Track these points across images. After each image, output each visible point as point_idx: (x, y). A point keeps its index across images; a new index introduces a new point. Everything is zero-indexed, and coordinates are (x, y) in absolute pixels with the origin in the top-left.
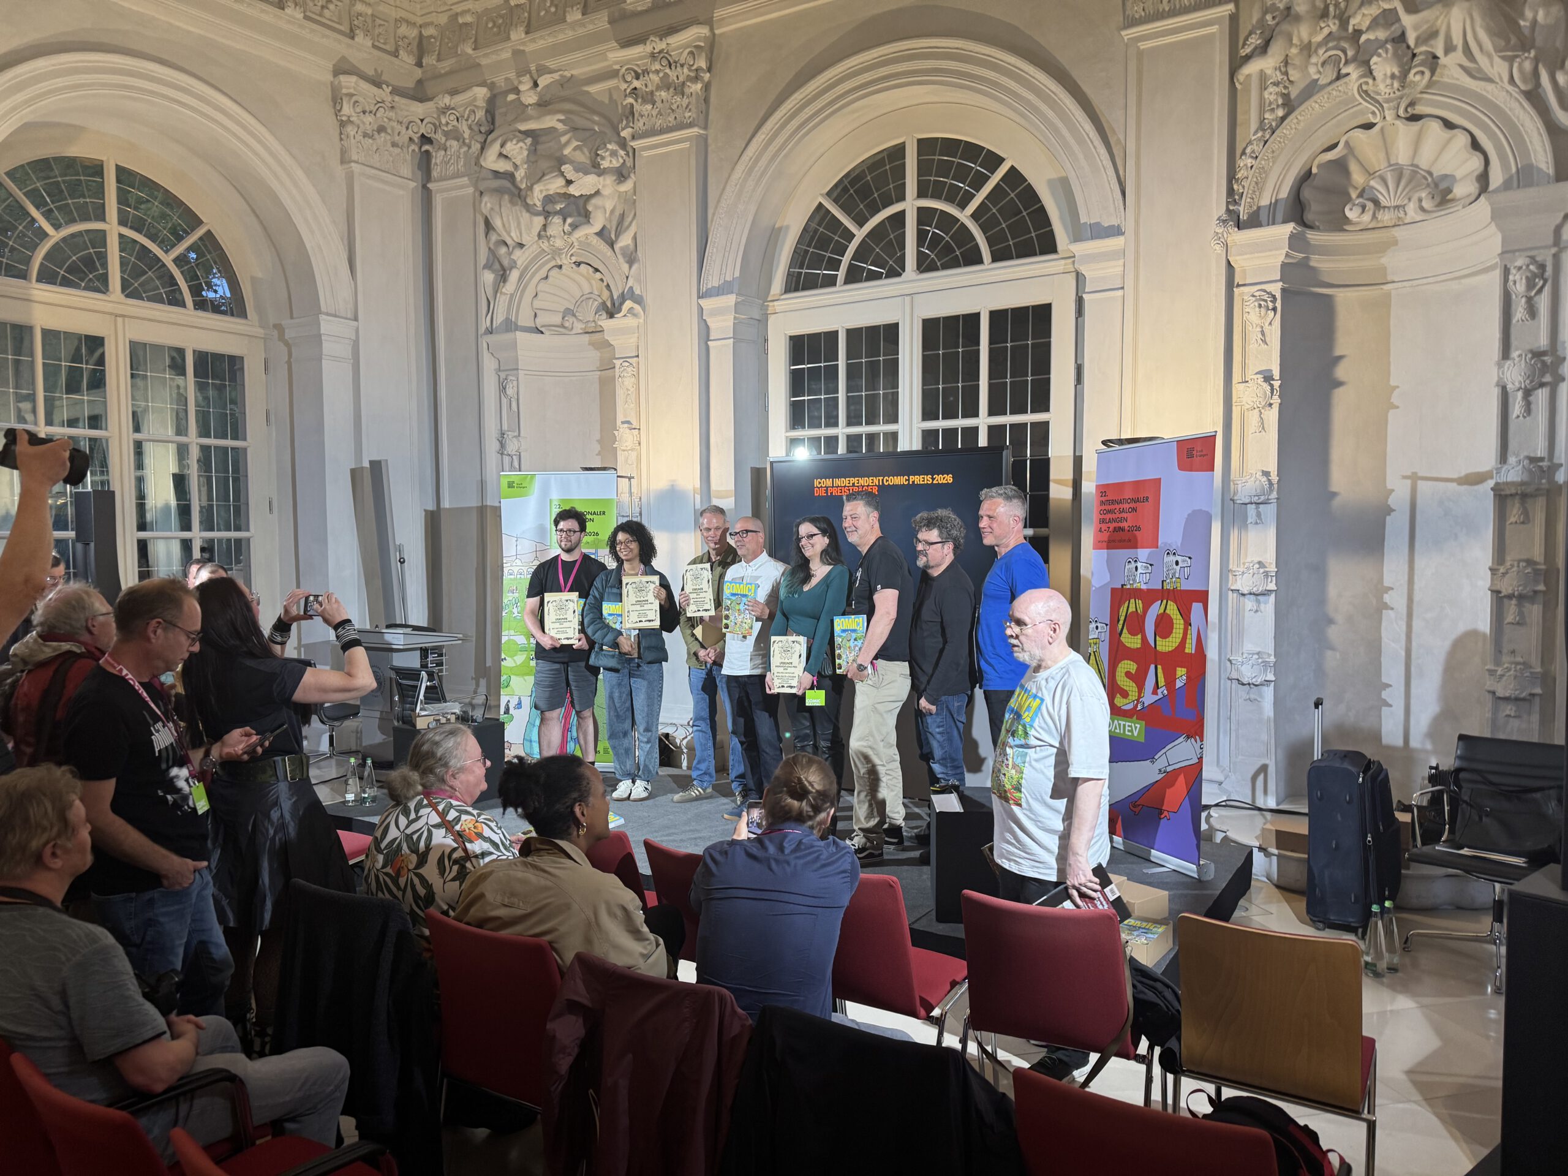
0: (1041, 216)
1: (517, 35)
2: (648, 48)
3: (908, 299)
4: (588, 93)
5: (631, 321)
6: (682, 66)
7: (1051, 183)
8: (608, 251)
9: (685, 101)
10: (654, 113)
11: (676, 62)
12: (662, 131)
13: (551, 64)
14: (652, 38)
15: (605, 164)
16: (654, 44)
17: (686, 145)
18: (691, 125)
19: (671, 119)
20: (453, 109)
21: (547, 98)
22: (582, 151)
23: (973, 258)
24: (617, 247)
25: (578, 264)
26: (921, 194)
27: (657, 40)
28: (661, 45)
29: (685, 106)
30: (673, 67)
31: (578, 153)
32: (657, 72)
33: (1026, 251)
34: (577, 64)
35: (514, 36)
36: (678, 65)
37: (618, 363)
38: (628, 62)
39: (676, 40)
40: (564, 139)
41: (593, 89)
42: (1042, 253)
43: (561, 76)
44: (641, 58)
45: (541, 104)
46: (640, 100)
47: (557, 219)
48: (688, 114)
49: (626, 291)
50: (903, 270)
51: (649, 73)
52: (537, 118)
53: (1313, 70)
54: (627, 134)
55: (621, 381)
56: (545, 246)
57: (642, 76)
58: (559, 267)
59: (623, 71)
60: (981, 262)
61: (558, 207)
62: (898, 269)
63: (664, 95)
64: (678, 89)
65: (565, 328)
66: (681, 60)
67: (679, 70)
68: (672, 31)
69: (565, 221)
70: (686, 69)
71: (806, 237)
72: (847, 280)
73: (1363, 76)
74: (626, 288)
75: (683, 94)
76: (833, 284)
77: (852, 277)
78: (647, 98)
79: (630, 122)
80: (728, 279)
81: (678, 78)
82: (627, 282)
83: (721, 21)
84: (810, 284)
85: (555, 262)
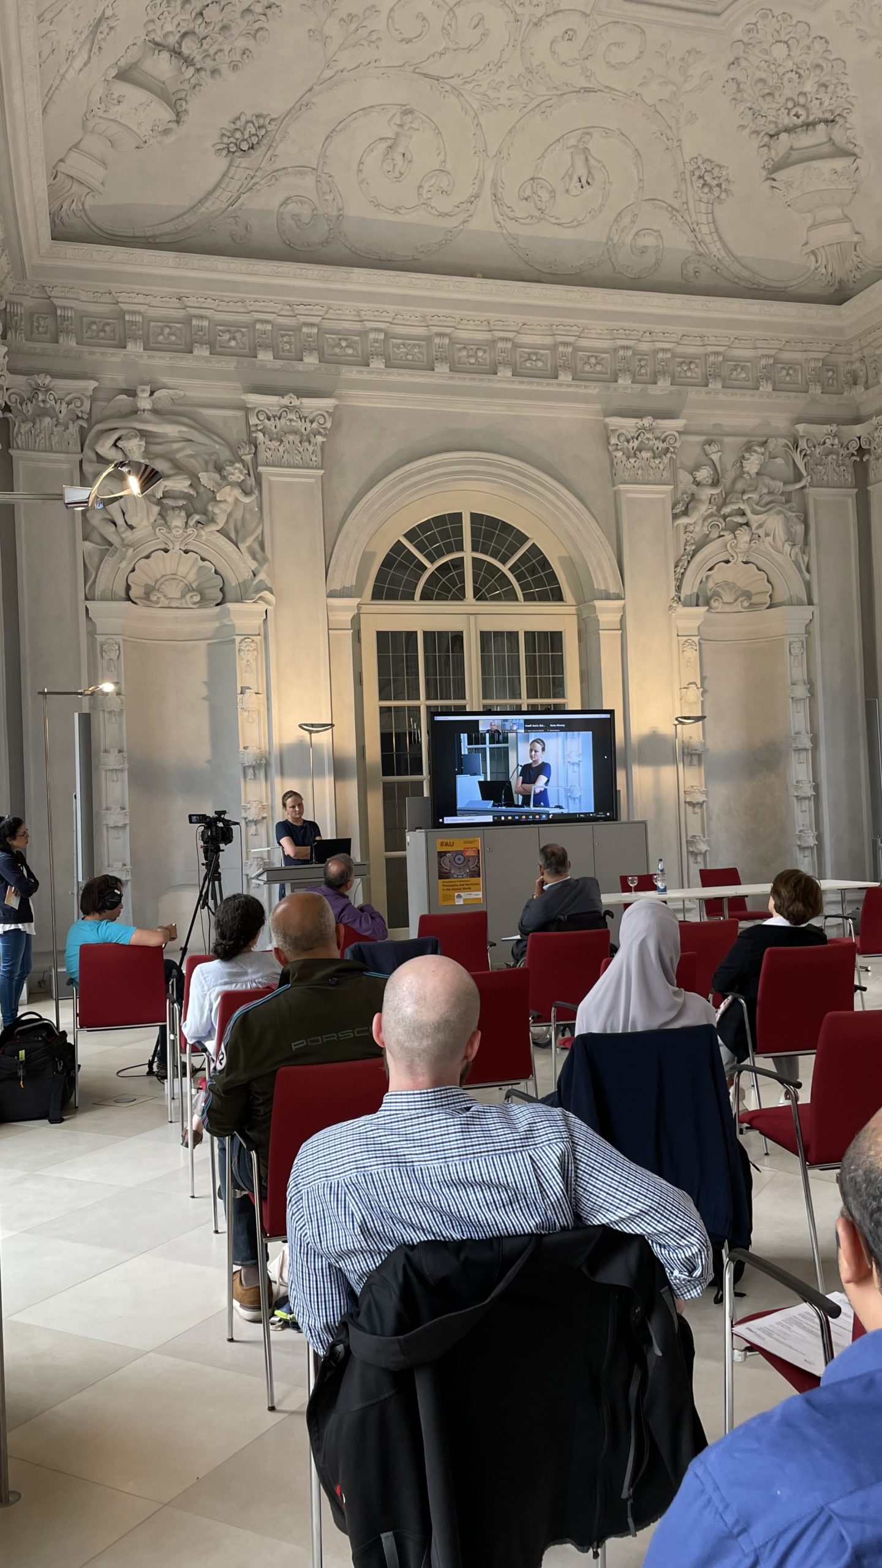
0: (552, 577)
1: (134, 348)
2: (285, 401)
4: (202, 414)
5: (261, 607)
6: (312, 422)
7: (561, 559)
8: (229, 547)
9: (311, 448)
10: (281, 449)
11: (305, 418)
12: (289, 466)
13: (166, 380)
14: (291, 395)
15: (233, 478)
16: (291, 400)
17: (313, 481)
18: (316, 468)
19: (298, 458)
20: (50, 389)
21: (159, 406)
22: (196, 459)
23: (511, 596)
25: (186, 552)
26: (474, 549)
27: (295, 398)
28: (296, 402)
29: (310, 451)
30: (303, 420)
31: (192, 460)
32: (291, 420)
33: (543, 597)
34: (194, 390)
35: (130, 346)
36: (307, 420)
37: (238, 639)
38: (262, 405)
39: (306, 401)
40: (176, 446)
41: (207, 412)
42: (555, 600)
43: (176, 394)
44: (272, 405)
45: (155, 411)
46: (267, 436)
47: (183, 514)
48: (314, 459)
49: (255, 582)
50: (464, 597)
51: (279, 419)
52: (155, 423)
53: (705, 529)
54: (248, 458)
55: (242, 653)
56: (161, 532)
57: (272, 419)
58: (166, 551)
59: (256, 411)
60: (517, 599)
61: (181, 503)
62: (460, 596)
63: (291, 438)
64: (305, 438)
65: (150, 601)
66: (311, 417)
67: (308, 424)
68: (302, 393)
69: (188, 516)
70: (315, 425)
71: (388, 562)
72: (423, 598)
73: (732, 539)
74: (253, 580)
75: (310, 442)
76: (413, 599)
77: (425, 597)
78: (275, 436)
79: (250, 449)
80: (346, 586)
81: (305, 430)
82: (255, 575)
83: (338, 397)
84: (392, 596)
85: (163, 546)
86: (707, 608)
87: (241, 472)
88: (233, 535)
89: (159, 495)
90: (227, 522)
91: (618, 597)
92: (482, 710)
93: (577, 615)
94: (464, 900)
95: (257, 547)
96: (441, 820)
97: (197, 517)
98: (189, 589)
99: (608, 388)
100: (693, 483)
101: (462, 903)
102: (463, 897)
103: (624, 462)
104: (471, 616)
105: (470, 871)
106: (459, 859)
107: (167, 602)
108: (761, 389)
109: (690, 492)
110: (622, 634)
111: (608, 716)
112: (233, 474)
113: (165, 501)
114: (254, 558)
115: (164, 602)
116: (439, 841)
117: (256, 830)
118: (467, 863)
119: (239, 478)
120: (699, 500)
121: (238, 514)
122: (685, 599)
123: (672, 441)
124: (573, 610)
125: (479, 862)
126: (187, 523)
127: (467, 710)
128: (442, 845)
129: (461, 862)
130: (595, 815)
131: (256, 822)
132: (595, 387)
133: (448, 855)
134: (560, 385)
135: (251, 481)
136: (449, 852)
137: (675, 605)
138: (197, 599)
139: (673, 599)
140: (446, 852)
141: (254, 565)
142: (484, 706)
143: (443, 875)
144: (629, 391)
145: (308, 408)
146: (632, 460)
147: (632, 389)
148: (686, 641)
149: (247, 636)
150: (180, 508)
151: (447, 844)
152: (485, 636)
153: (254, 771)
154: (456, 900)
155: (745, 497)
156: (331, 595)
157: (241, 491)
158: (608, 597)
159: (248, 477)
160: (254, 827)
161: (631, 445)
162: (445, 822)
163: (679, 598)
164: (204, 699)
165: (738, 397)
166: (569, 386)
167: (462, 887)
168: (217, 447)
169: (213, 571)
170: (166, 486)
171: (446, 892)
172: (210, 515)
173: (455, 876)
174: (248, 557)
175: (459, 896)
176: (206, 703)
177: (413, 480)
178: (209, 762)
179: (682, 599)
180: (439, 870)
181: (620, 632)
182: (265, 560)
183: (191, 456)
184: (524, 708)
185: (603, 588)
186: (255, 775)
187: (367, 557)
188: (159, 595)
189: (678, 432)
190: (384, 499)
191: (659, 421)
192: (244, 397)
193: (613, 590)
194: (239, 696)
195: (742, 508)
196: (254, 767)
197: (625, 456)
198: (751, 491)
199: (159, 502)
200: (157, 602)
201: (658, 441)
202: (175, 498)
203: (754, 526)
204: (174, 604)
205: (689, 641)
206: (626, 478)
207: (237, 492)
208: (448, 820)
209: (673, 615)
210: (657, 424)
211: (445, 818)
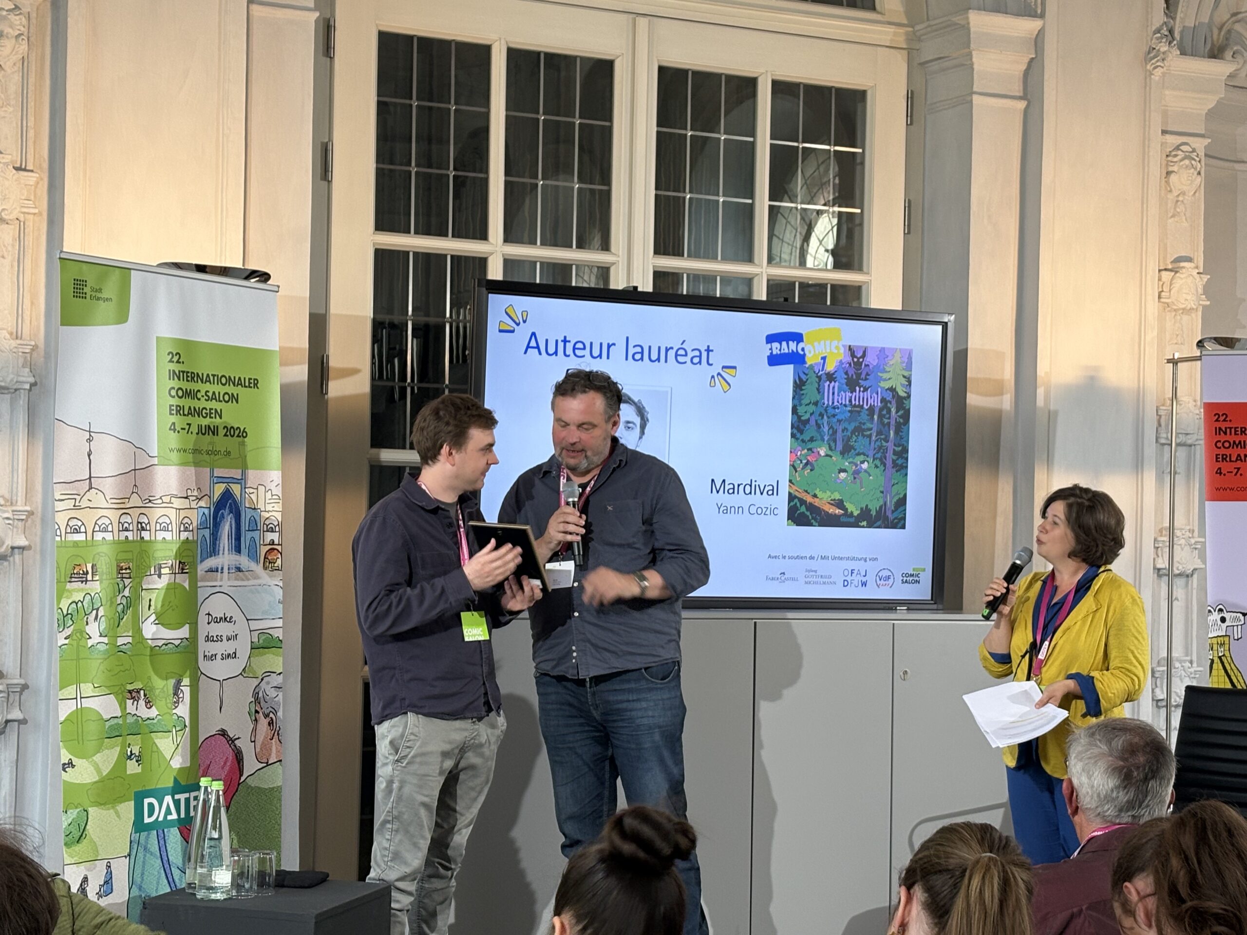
3: (642, 22)
91: (1026, 9)
93: (910, 50)
104: (640, 20)
110: (1026, 111)
122: (1182, 33)
124: (897, 35)
137: (1164, 48)
139: (1158, 31)
142: (659, 275)
148: (1177, 148)
158: (1001, 6)
163: (1171, 31)
179: (1177, 35)
181: (1022, 105)
205: (1183, 148)
209: (1158, 72)
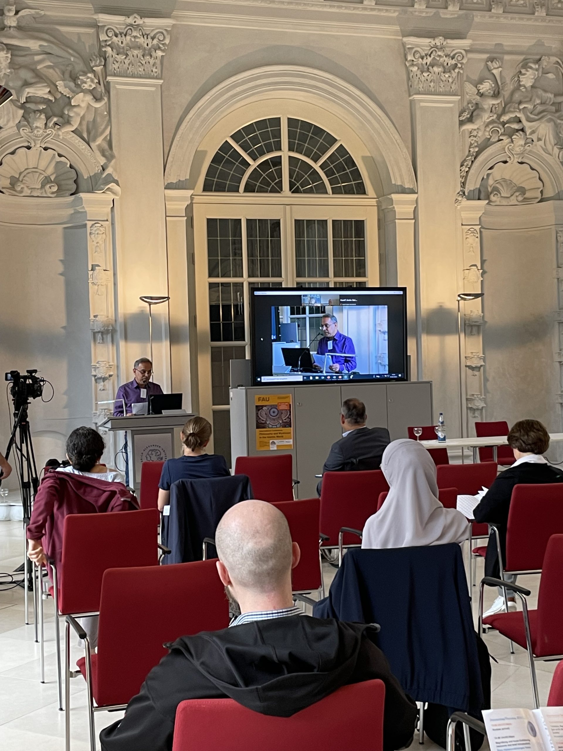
0: (357, 174)
2: (130, 20)
3: (288, 207)
4: (58, 30)
5: (110, 196)
6: (153, 39)
7: (364, 158)
8: (83, 145)
9: (152, 61)
10: (127, 61)
11: (147, 35)
12: (133, 76)
13: (29, 2)
14: (135, 15)
15: (86, 86)
16: (135, 20)
17: (153, 89)
18: (156, 78)
19: (141, 69)
21: (23, 24)
22: (54, 70)
23: (321, 189)
24: (94, 145)
25: (46, 149)
26: (291, 149)
27: (139, 17)
28: (139, 21)
29: (152, 64)
30: (145, 37)
31: (51, 71)
32: (135, 37)
33: (348, 191)
34: (53, 9)
36: (149, 37)
37: (89, 224)
38: (111, 24)
39: (149, 21)
40: (37, 58)
41: (64, 29)
42: (358, 193)
43: (37, 13)
44: (119, 24)
45: (19, 28)
46: (114, 50)
47: (43, 116)
48: (154, 70)
49: (104, 176)
50: (282, 190)
51: (125, 35)
52: (19, 38)
53: (487, 134)
54: (98, 69)
55: (93, 236)
56: (25, 132)
57: (119, 36)
58: (29, 148)
59: (106, 28)
60: (326, 193)
61: (41, 107)
62: (278, 189)
63: (136, 52)
64: (147, 52)
65: (15, 191)
66: (152, 34)
67: (150, 40)
68: (144, 14)
69: (48, 118)
70: (155, 41)
71: (217, 159)
72: (246, 190)
73: (510, 143)
74: (102, 173)
75: (151, 56)
76: (238, 191)
77: (249, 189)
78: (122, 50)
79: (101, 61)
80: (182, 179)
81: (147, 45)
82: (104, 170)
83: (176, 18)
84: (220, 188)
85: (26, 144)
86: (487, 201)
87: (92, 81)
88: (85, 135)
89: (23, 100)
90: (80, 124)
91: (412, 191)
92: (295, 286)
93: (378, 206)
94: (278, 446)
95: (105, 146)
96: (259, 379)
97: (55, 119)
98: (47, 181)
99: (406, 12)
100: (477, 94)
101: (275, 449)
102: (277, 444)
103: (419, 76)
104: (287, 206)
105: (283, 422)
106: (274, 412)
107: (29, 191)
108: (536, 14)
109: (474, 102)
110: (415, 223)
111: (401, 293)
112: (85, 83)
113: (28, 105)
114: (104, 155)
115: (27, 192)
116: (257, 397)
117: (104, 386)
118: (281, 416)
119: (90, 86)
120: (483, 110)
121: (90, 117)
122: (468, 193)
123: (459, 59)
124: (374, 202)
125: (290, 415)
126: (46, 124)
127: (283, 286)
128: (259, 399)
129: (275, 414)
130: (388, 376)
131: (104, 379)
132: (395, 11)
133: (264, 408)
134: (365, 9)
135: (101, 89)
136: (265, 406)
137: (460, 199)
138: (55, 189)
139: (458, 193)
140: (262, 406)
141: (102, 161)
142: (298, 283)
143: (260, 425)
144: (424, 15)
145: (150, 26)
146: (425, 74)
147: (427, 13)
148: (469, 230)
149: (97, 222)
150: (41, 111)
151: (263, 399)
152: (298, 223)
153: (102, 335)
154: (271, 446)
155: (521, 107)
156: (169, 187)
157: (92, 97)
158: (404, 191)
159: (98, 85)
160: (102, 383)
161: (425, 61)
162: (263, 381)
163: (464, 193)
164: (61, 274)
165: (516, 21)
166: (372, 9)
167: (275, 435)
168: (72, 59)
169: (68, 166)
170: (28, 93)
171: (262, 439)
172: (66, 117)
173: (270, 426)
174: (98, 154)
175: (273, 443)
176: (62, 278)
177: (238, 89)
178: (64, 328)
179: (466, 194)
180: (257, 421)
181: (414, 221)
182: (113, 157)
183: (49, 67)
184: (332, 285)
185: (399, 183)
186: (103, 339)
187: (199, 155)
188: (22, 186)
189: (465, 50)
190: (214, 106)
191: (449, 41)
192: (95, 17)
193: (407, 186)
194: (90, 273)
195: (518, 116)
196: (102, 333)
197: (419, 70)
198: (526, 102)
199: (22, 106)
200: (21, 192)
201: (448, 58)
202: (36, 103)
203: (528, 131)
204: (35, 194)
205: (471, 230)
206: (420, 90)
207: (89, 98)
208: (265, 379)
209: (459, 207)
210: (447, 43)
211: (262, 377)
